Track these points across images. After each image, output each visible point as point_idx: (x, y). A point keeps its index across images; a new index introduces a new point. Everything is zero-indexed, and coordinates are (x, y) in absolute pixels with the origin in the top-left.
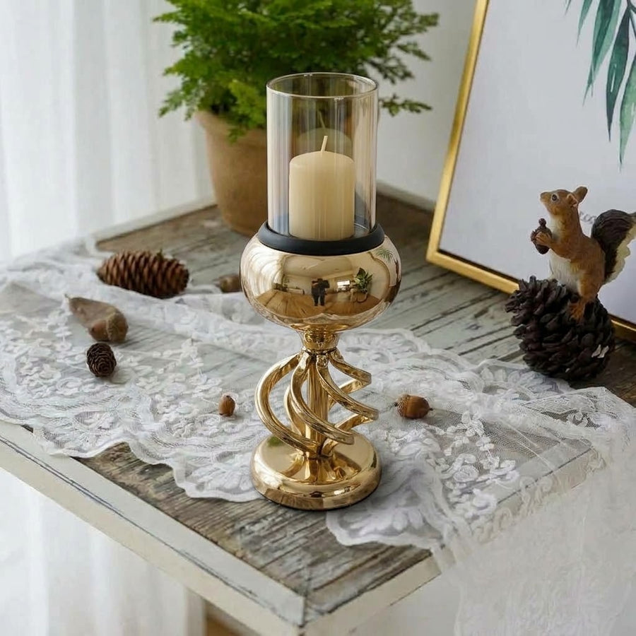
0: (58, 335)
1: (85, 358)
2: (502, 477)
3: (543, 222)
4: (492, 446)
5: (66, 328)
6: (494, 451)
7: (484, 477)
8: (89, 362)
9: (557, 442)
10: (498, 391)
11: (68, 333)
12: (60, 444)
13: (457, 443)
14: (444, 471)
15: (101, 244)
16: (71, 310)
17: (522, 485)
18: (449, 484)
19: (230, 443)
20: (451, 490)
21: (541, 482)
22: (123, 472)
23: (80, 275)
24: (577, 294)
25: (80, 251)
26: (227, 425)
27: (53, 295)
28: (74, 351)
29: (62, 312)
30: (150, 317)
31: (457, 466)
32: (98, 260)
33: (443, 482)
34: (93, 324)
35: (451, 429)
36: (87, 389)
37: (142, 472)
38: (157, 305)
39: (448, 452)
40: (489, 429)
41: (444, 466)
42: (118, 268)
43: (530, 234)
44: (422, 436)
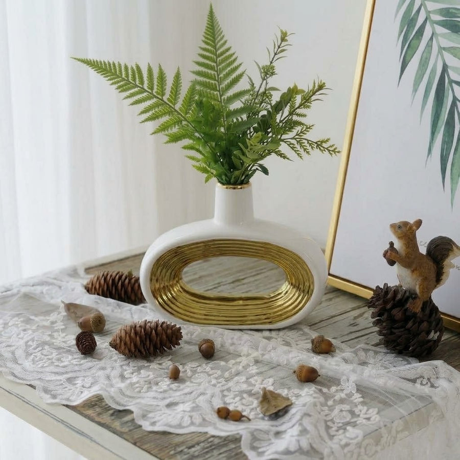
0: (56, 328)
1: (74, 342)
2: (368, 419)
3: (392, 244)
4: (361, 399)
5: (62, 323)
6: (363, 403)
7: (355, 419)
8: (78, 345)
9: (408, 397)
10: (369, 365)
11: (63, 327)
12: (54, 397)
13: (337, 397)
14: (326, 415)
15: (88, 270)
16: (66, 311)
17: (382, 424)
18: (329, 424)
19: (176, 396)
20: (332, 427)
21: (396, 423)
22: (99, 414)
23: (73, 290)
24: (416, 294)
25: (74, 273)
26: (175, 385)
27: (52, 302)
28: (67, 338)
29: (59, 313)
30: (122, 316)
31: (336, 411)
32: (86, 279)
33: (326, 422)
34: (81, 320)
35: (333, 389)
36: (74, 362)
37: (112, 415)
38: (128, 308)
39: (330, 403)
40: (360, 389)
41: (327, 412)
42: (100, 283)
43: (383, 252)
44: (312, 392)
